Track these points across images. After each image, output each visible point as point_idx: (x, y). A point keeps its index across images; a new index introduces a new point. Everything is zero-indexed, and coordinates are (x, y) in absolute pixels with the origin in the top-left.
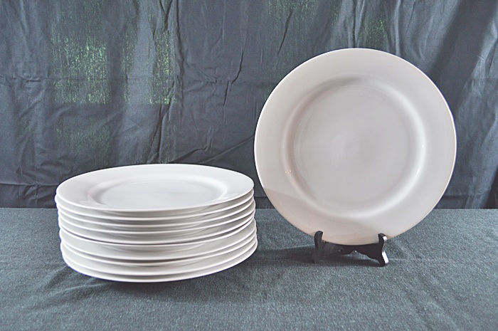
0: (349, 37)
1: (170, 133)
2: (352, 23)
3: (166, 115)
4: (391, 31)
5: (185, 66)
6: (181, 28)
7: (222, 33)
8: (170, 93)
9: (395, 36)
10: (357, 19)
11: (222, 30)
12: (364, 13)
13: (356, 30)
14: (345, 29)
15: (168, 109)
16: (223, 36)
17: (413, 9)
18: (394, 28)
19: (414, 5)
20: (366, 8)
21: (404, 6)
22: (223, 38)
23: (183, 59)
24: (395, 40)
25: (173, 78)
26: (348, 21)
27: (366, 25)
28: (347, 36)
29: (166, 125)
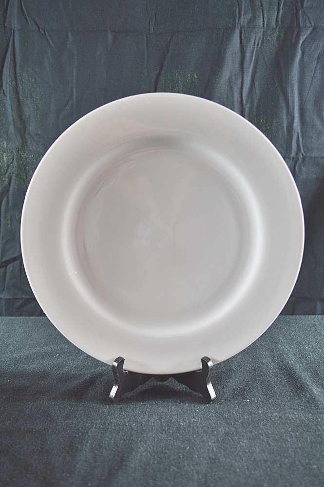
0: (236, 99)
1: (11, 221)
2: (240, 82)
3: (5, 199)
4: (289, 91)
5: (27, 136)
6: (20, 87)
7: (72, 94)
8: (9, 171)
9: (293, 97)
10: (245, 76)
11: (72, 90)
12: (255, 68)
13: (244, 90)
14: (231, 88)
15: (8, 191)
16: (74, 97)
17: (318, 62)
18: (292, 88)
19: (318, 58)
20: (257, 61)
21: (306, 59)
22: (75, 100)
23: (25, 127)
24: (294, 103)
25: (12, 152)
26: (234, 78)
27: (257, 84)
28: (233, 97)
29: (7, 211)
